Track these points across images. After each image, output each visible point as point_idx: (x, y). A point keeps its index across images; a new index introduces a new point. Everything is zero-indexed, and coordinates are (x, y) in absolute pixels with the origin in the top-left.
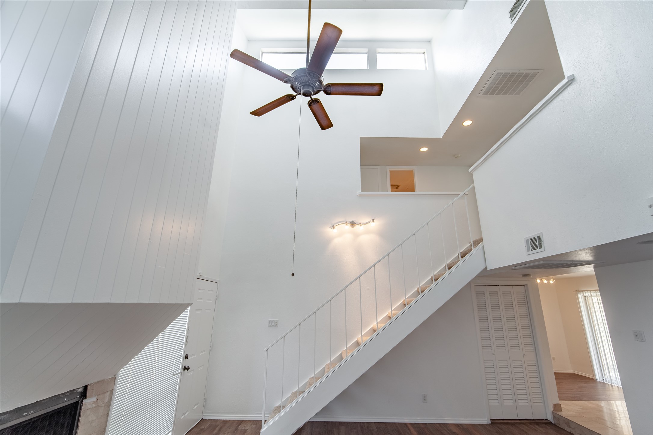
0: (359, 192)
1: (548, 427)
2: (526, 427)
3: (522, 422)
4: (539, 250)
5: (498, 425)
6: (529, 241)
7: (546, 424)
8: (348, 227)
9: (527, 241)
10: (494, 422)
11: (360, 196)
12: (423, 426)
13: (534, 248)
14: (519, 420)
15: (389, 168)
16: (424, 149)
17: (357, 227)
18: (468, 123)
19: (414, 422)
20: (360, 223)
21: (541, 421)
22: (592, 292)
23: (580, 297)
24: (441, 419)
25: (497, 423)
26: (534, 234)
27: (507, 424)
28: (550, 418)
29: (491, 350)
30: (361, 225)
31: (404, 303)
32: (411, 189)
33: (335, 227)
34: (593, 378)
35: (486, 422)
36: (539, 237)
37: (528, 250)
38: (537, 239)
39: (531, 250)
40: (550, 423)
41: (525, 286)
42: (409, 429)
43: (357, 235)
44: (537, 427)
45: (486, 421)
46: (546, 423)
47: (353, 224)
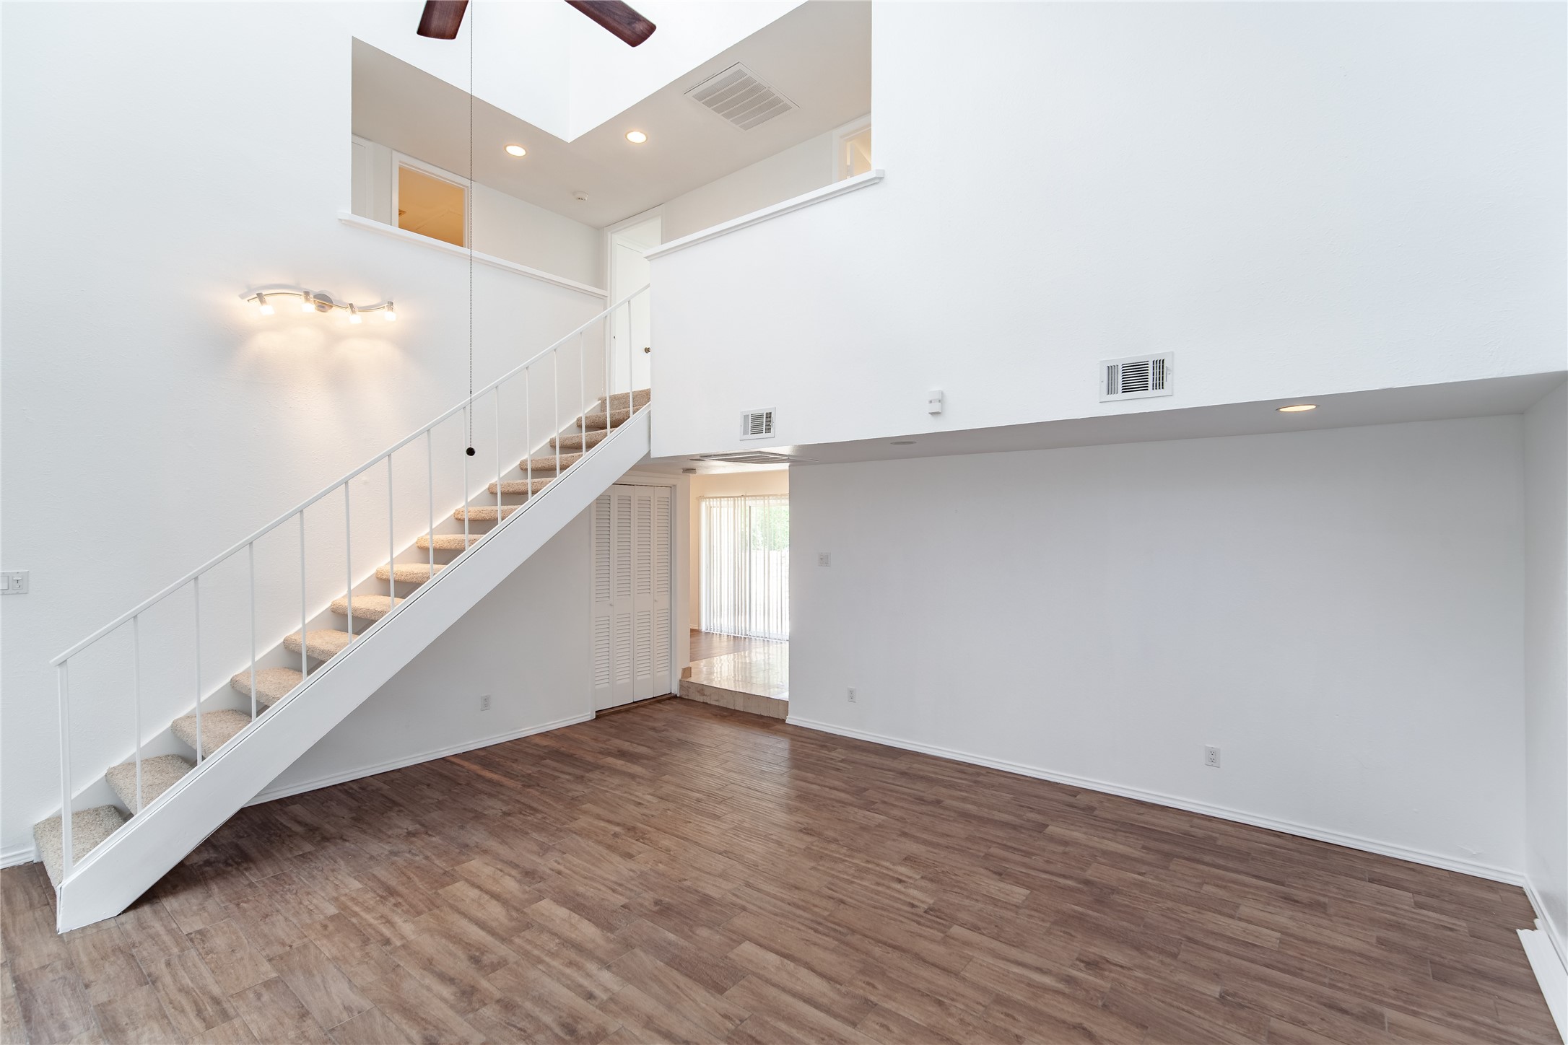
0: (346, 211)
1: (674, 703)
2: (647, 710)
3: (639, 704)
4: (764, 435)
5: (607, 718)
6: (750, 418)
7: (669, 699)
8: (310, 307)
9: (746, 417)
10: (600, 715)
11: (348, 224)
12: (482, 753)
13: (757, 430)
14: (634, 702)
15: (398, 159)
16: (516, 151)
17: (335, 313)
18: (637, 137)
19: (461, 752)
20: (351, 305)
21: (664, 697)
22: (747, 498)
23: (704, 505)
24: (514, 732)
25: (604, 715)
26: (761, 408)
27: (619, 712)
28: (675, 690)
29: (607, 599)
30: (353, 312)
31: (459, 517)
32: (456, 237)
33: (267, 298)
34: (697, 628)
35: (588, 718)
36: (769, 415)
37: (745, 433)
38: (765, 416)
39: (750, 433)
40: (675, 697)
41: (672, 488)
42: (459, 765)
43: (335, 338)
44: (661, 706)
45: (589, 715)
46: (671, 698)
47: (324, 302)
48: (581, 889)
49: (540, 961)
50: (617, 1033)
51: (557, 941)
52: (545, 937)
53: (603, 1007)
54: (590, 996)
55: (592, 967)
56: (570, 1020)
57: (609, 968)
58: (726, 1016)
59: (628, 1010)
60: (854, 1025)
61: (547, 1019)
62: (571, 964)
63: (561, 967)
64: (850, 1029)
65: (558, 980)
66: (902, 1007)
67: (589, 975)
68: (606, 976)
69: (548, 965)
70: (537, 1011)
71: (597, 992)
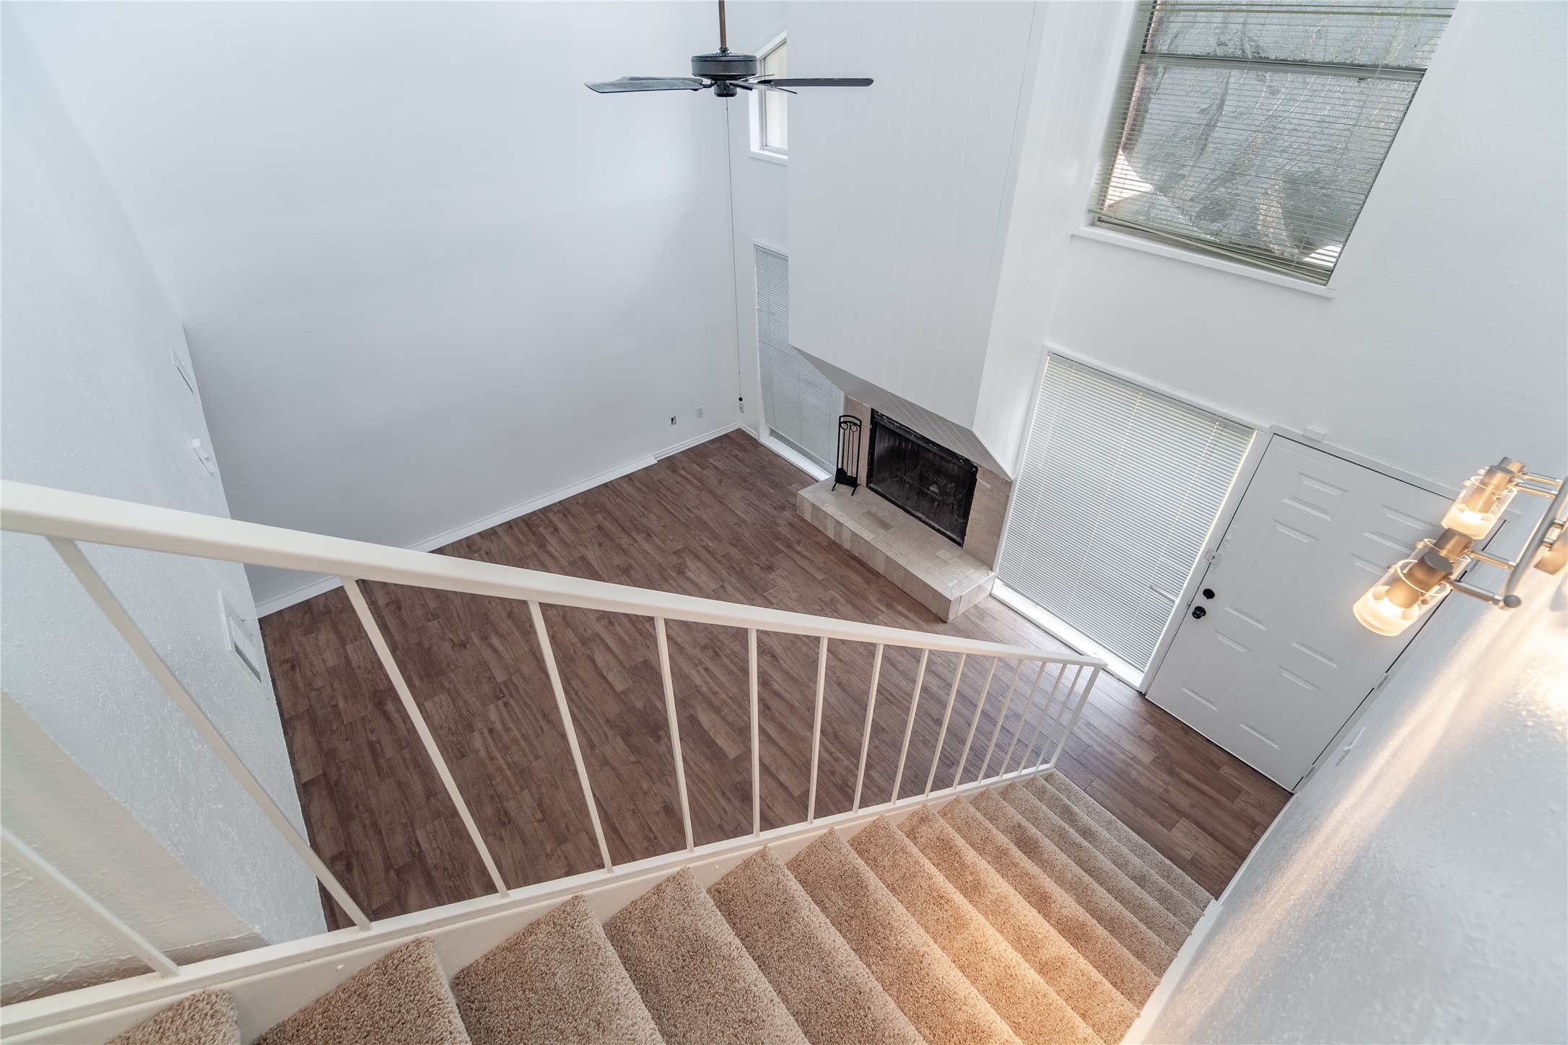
48: (708, 767)
49: (731, 698)
50: (696, 648)
51: (723, 714)
52: (730, 718)
53: (701, 662)
54: (706, 670)
55: (704, 689)
56: (716, 658)
57: (696, 686)
58: (648, 647)
59: (690, 659)
60: (597, 634)
61: (726, 660)
62: (715, 693)
63: (721, 692)
64: (600, 632)
65: (722, 683)
66: (571, 638)
67: (707, 683)
68: (698, 681)
69: (728, 695)
70: (731, 666)
71: (702, 671)
